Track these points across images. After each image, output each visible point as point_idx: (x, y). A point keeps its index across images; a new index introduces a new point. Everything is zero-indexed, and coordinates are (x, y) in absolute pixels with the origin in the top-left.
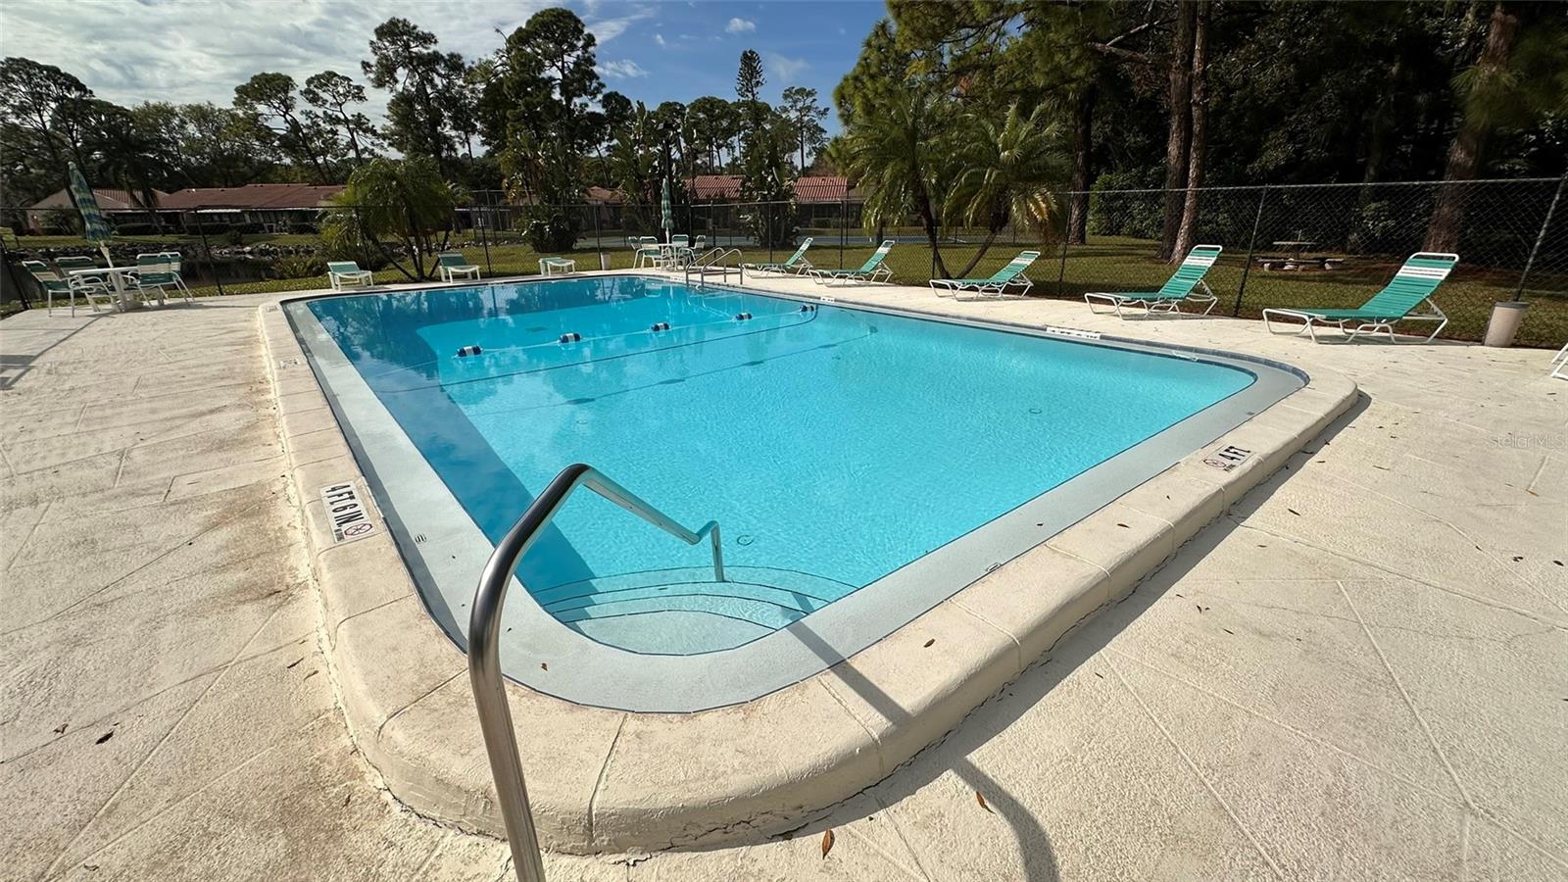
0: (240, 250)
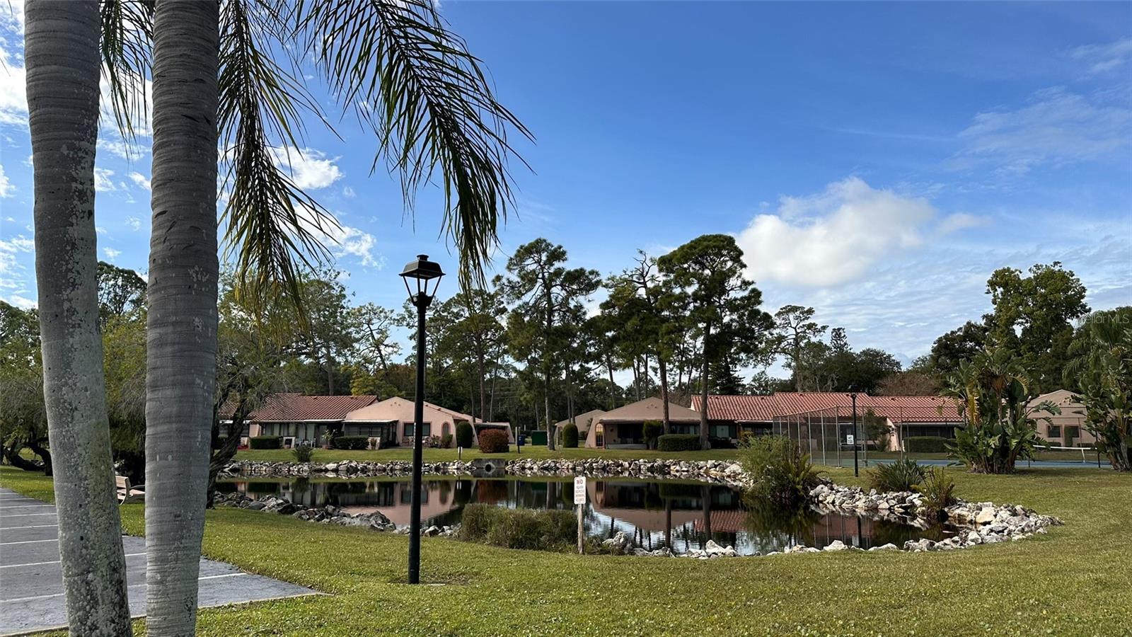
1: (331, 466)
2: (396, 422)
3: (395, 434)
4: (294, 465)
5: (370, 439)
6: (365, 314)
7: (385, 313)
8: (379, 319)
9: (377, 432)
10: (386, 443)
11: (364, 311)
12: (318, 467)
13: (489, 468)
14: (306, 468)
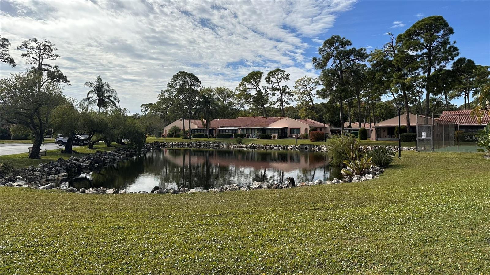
0: (242, 146)
2: (287, 128)
3: (286, 133)
5: (273, 135)
9: (277, 132)
10: (280, 137)
11: (304, 80)
12: (240, 146)
13: (306, 148)
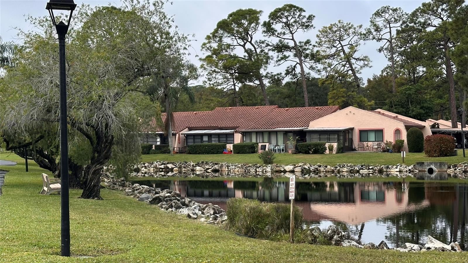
1: (289, 168)
2: (352, 129)
3: (351, 141)
4: (260, 167)
5: (327, 145)
6: (336, 31)
7: (355, 28)
8: (348, 35)
9: (334, 138)
10: (342, 148)
11: (335, 29)
12: (278, 169)
13: (431, 171)
14: (269, 169)
